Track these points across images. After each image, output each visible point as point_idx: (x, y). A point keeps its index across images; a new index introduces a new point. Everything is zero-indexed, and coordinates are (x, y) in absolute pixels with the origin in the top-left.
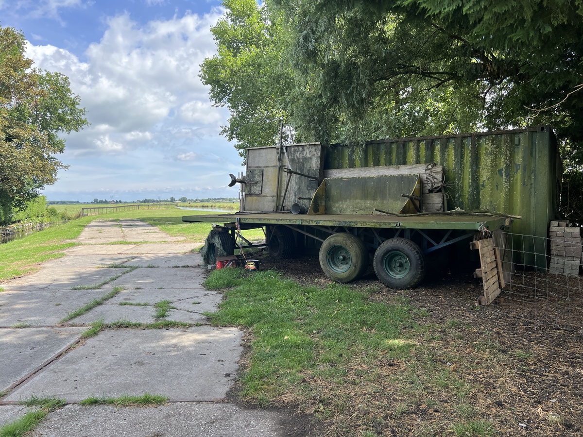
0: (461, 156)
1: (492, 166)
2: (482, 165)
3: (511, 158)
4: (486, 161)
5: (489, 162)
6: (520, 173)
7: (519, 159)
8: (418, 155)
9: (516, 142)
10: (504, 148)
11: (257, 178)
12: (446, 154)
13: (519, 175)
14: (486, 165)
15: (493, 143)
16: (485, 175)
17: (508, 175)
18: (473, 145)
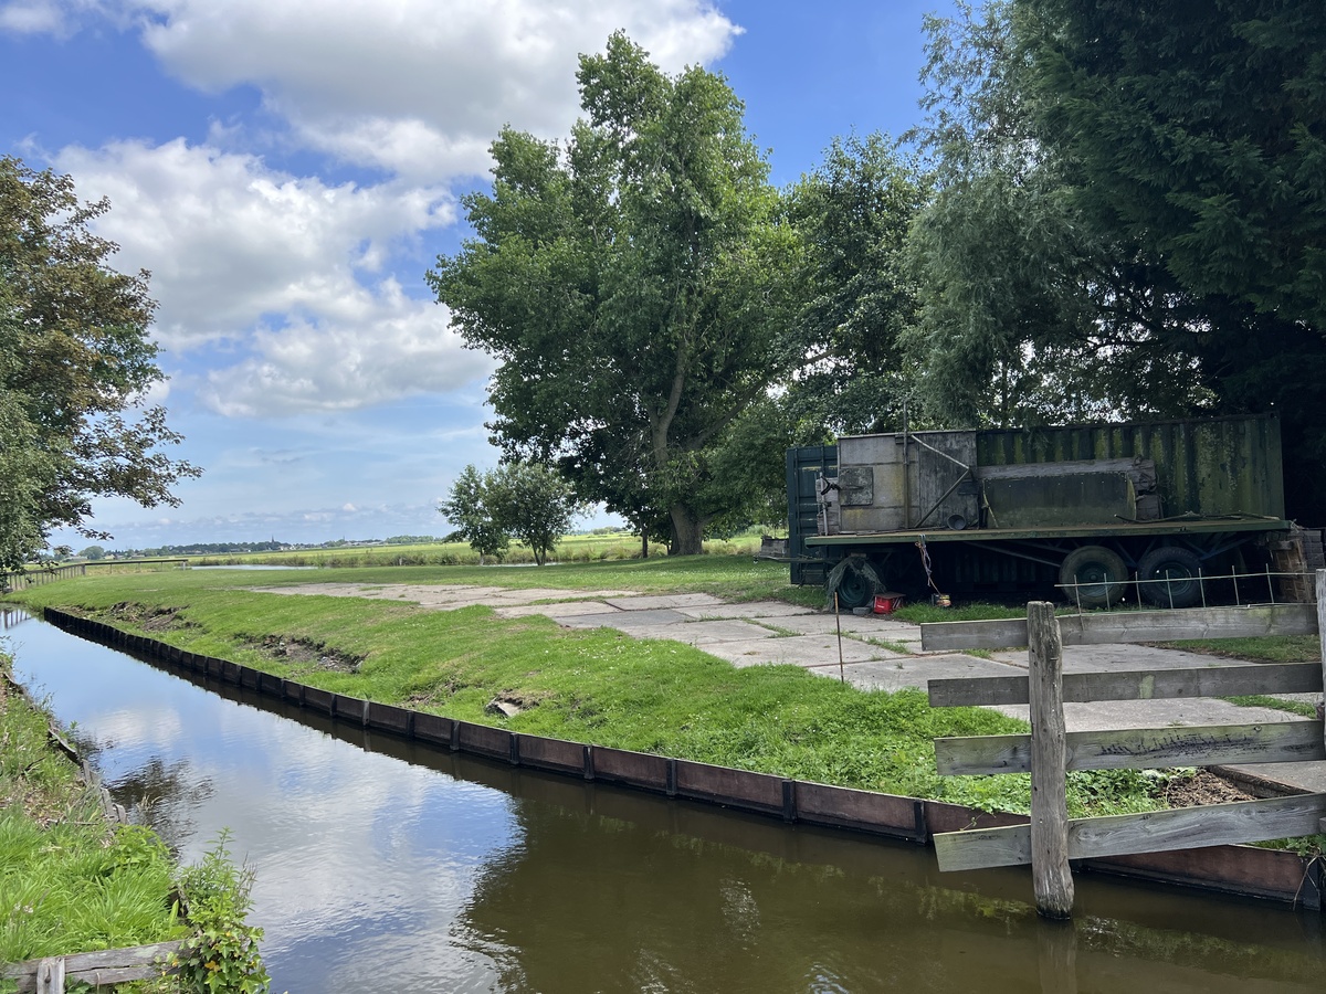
0: (1170, 448)
1: (1213, 460)
2: (1201, 459)
3: (1236, 450)
4: (1205, 454)
5: (1209, 456)
6: (1248, 468)
7: (1246, 451)
8: (1111, 447)
9: (1241, 431)
10: (1226, 438)
11: (861, 481)
12: (1152, 445)
13: (1247, 472)
14: (1205, 458)
15: (1212, 432)
16: (1204, 471)
17: (1234, 470)
18: (1188, 434)
